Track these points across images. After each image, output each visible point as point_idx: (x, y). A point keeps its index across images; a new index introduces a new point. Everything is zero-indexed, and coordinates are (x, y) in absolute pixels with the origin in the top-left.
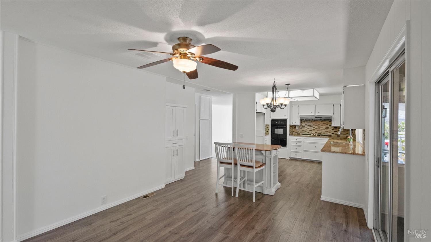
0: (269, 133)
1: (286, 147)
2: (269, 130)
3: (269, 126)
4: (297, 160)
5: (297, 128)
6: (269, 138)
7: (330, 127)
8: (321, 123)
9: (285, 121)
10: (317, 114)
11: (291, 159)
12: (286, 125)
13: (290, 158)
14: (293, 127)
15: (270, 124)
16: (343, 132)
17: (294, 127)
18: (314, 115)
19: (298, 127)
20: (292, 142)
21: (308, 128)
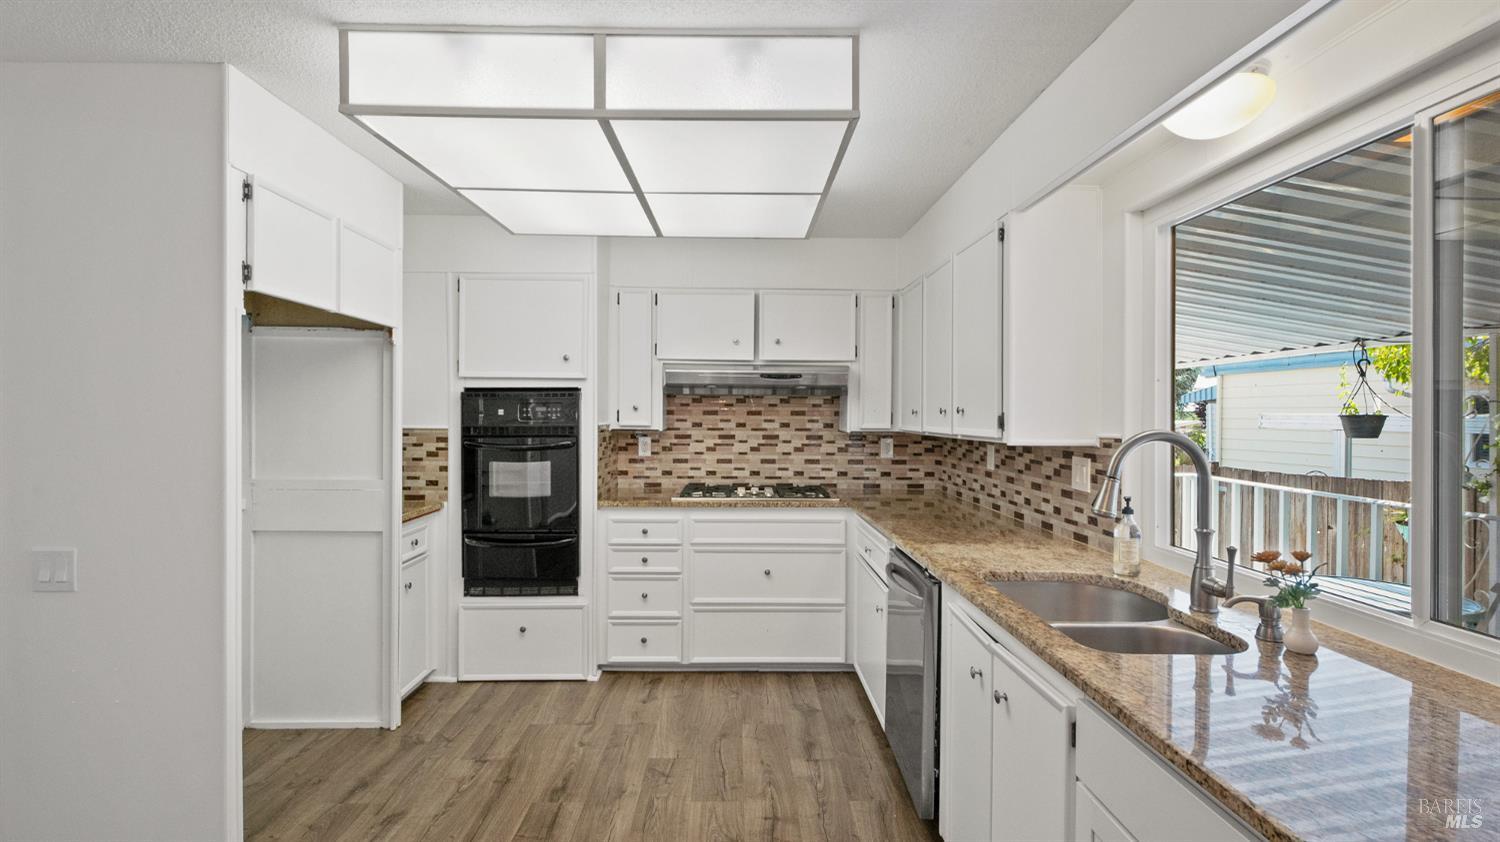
0: (445, 498)
1: (575, 593)
2: (444, 469)
3: (445, 440)
4: (653, 676)
5: (644, 448)
6: (444, 529)
7: (827, 434)
8: (784, 413)
9: (569, 397)
10: (769, 353)
11: (614, 674)
12: (572, 432)
13: (600, 667)
14: (620, 441)
15: (449, 421)
16: (895, 462)
17: (622, 443)
18: (752, 358)
19: (648, 440)
20: (620, 548)
21: (710, 443)
